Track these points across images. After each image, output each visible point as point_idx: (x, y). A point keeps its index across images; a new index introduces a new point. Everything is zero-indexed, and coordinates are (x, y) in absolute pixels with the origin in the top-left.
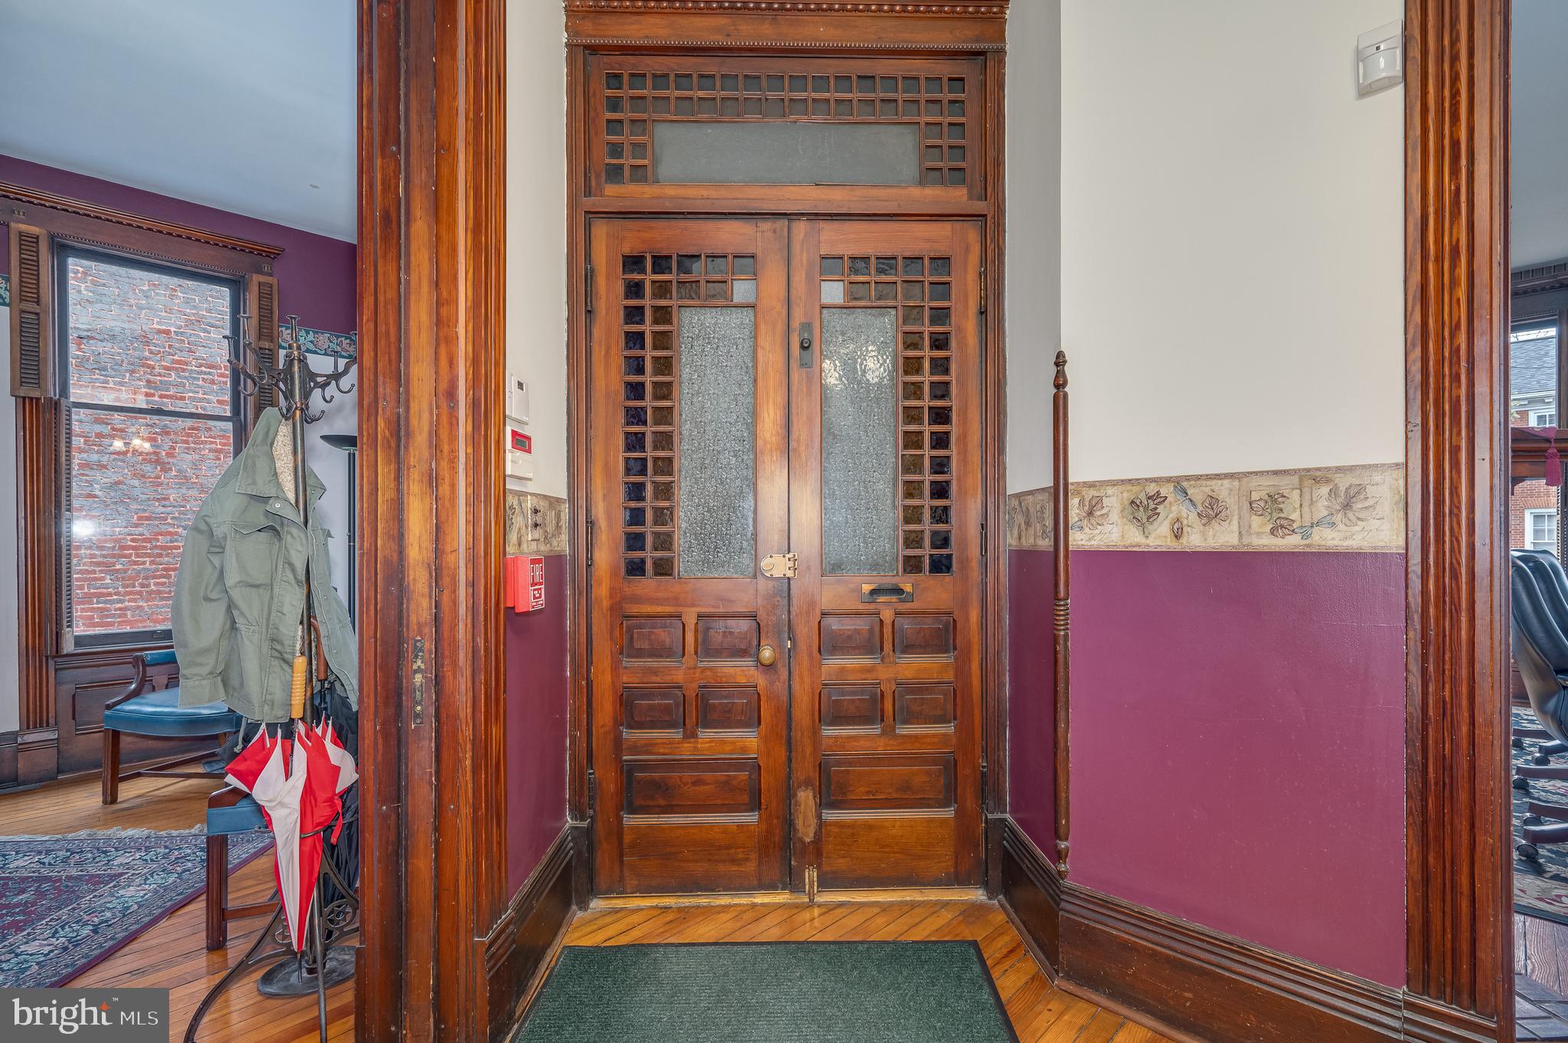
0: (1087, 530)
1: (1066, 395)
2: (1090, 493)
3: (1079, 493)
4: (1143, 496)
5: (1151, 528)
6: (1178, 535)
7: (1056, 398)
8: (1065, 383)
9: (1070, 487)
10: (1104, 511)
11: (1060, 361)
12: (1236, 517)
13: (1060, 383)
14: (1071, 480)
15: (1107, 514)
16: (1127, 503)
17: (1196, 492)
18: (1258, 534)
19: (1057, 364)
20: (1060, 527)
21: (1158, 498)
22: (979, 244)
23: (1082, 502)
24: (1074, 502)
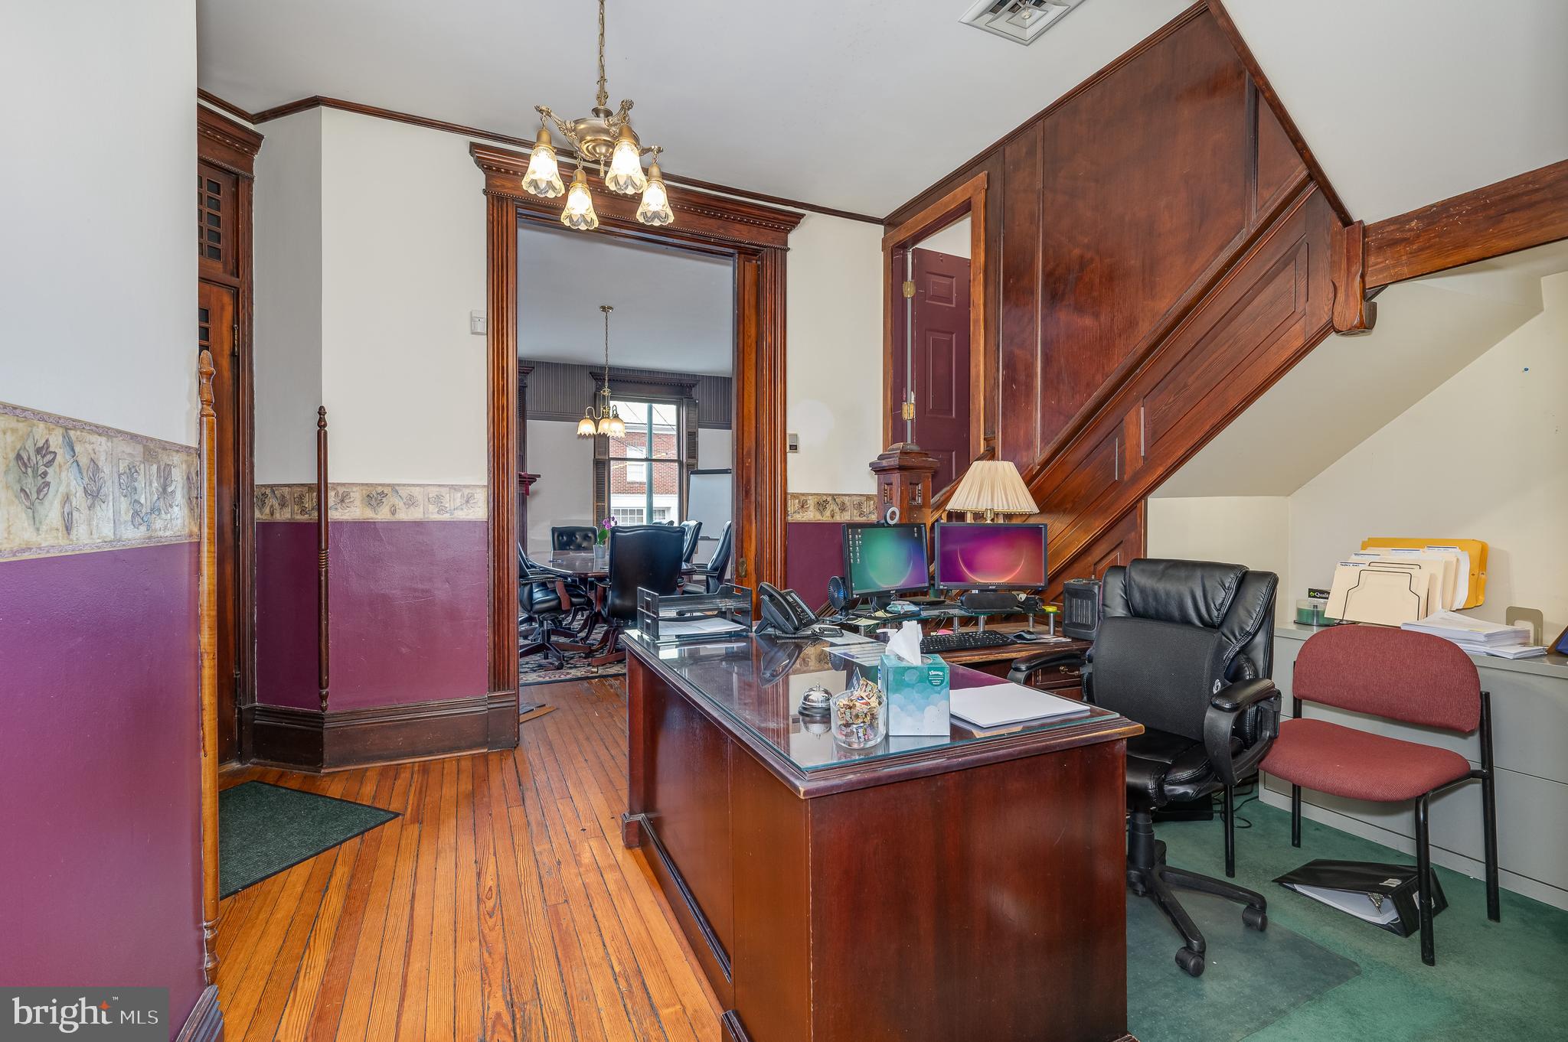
0: (340, 510)
1: (326, 433)
2: (341, 490)
3: (335, 489)
4: (374, 493)
5: (379, 510)
6: (393, 513)
7: (319, 433)
8: (325, 425)
9: (329, 485)
10: (352, 500)
11: (321, 412)
12: (422, 505)
13: (322, 424)
14: (330, 481)
15: (353, 502)
16: (365, 496)
17: (404, 492)
18: (432, 513)
19: (320, 413)
20: (321, 506)
21: (383, 494)
22: (232, 306)
23: (337, 494)
24: (331, 494)
